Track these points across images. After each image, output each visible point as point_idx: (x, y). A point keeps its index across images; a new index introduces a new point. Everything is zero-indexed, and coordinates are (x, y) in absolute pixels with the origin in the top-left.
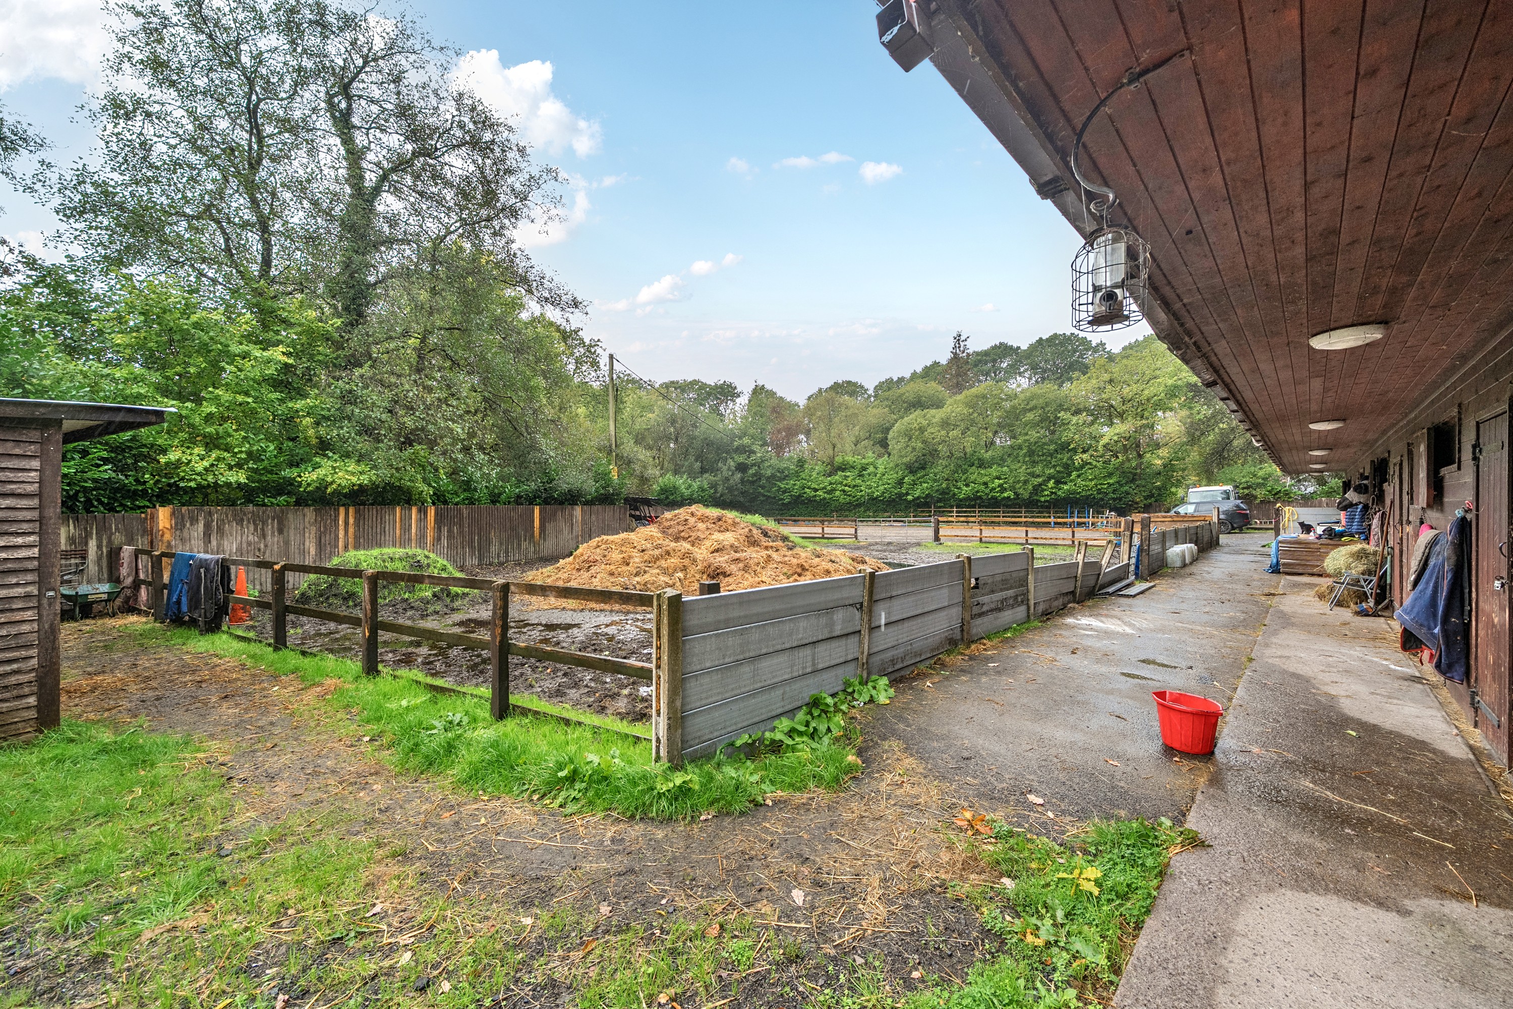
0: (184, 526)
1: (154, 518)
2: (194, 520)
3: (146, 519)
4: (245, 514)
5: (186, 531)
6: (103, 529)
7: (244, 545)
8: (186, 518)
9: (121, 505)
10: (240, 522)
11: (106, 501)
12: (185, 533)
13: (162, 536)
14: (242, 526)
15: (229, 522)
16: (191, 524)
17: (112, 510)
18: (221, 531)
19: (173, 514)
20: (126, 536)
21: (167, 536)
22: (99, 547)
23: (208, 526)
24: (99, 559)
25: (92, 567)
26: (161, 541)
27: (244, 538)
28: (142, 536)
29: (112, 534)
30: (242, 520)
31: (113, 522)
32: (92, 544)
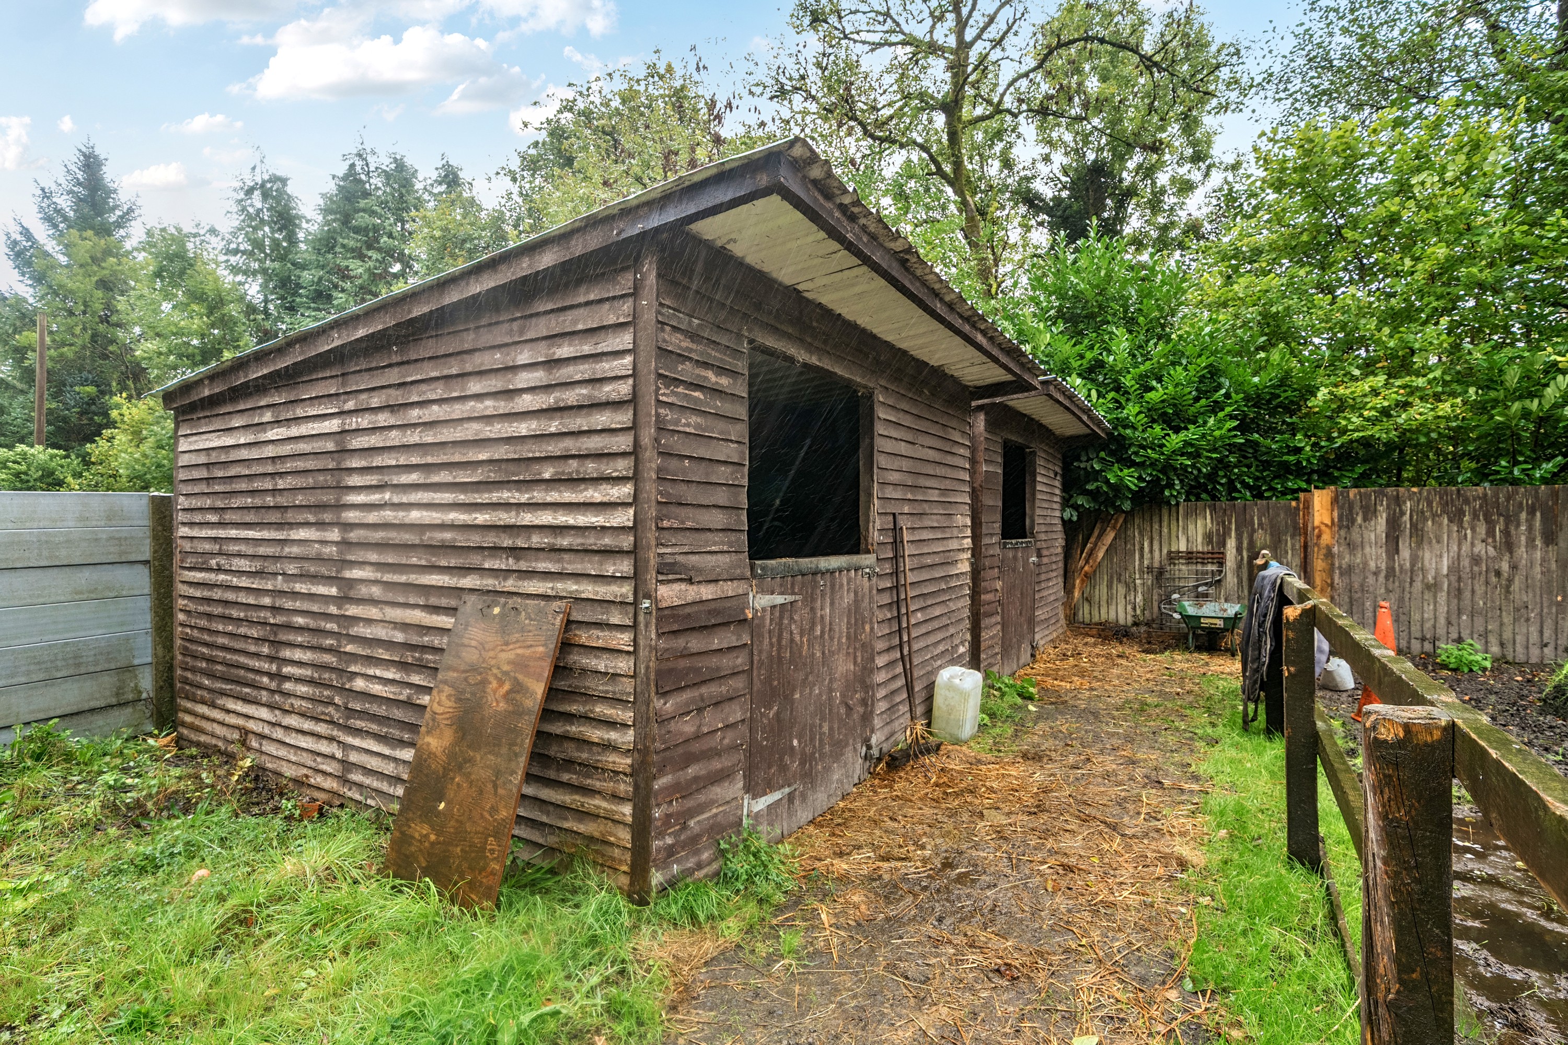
0: (1353, 521)
1: (1308, 506)
2: (1369, 513)
3: (1297, 508)
4: (1467, 501)
5: (1355, 530)
6: (1244, 524)
7: (1466, 563)
8: (1357, 508)
9: (1271, 489)
10: (1457, 517)
11: (1251, 482)
12: (1355, 535)
13: (1319, 536)
14: (1461, 522)
15: (1434, 516)
16: (1365, 519)
17: (1259, 495)
18: (1417, 532)
19: (1335, 501)
20: (1272, 535)
21: (1326, 538)
22: (1239, 549)
23: (1393, 525)
24: (1239, 566)
25: (1231, 580)
26: (1317, 544)
27: (1465, 548)
28: (1293, 537)
29: (1254, 531)
30: (1461, 513)
31: (1256, 512)
32: (1231, 544)
